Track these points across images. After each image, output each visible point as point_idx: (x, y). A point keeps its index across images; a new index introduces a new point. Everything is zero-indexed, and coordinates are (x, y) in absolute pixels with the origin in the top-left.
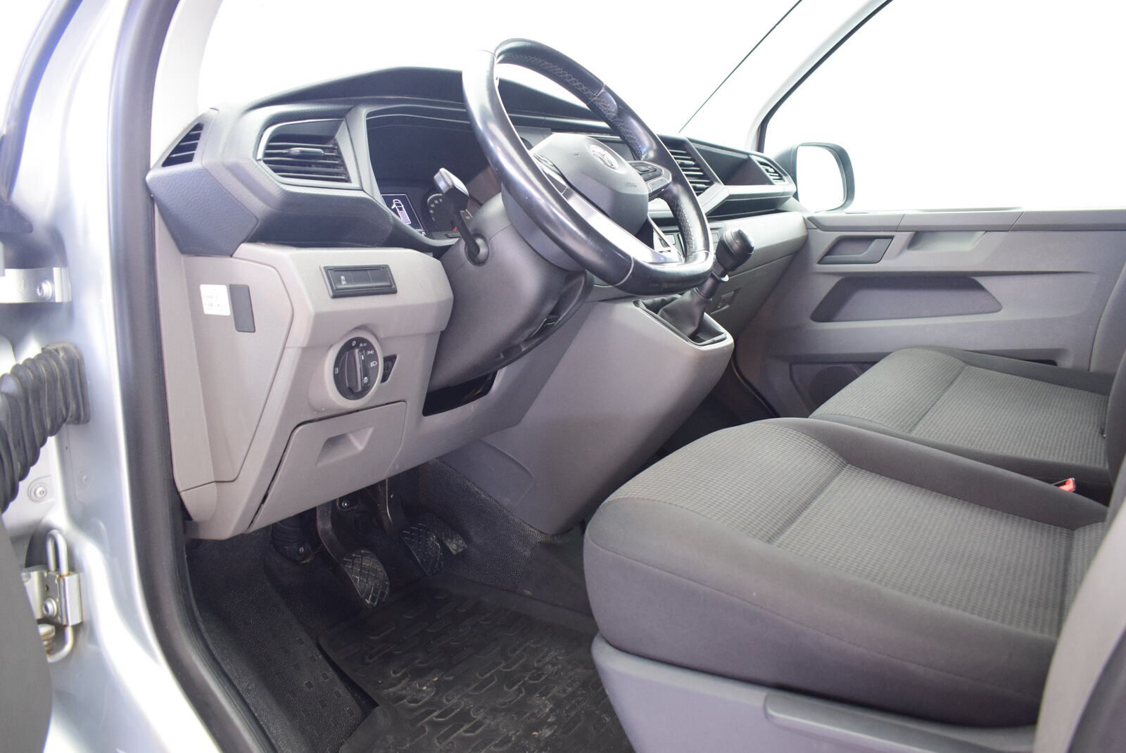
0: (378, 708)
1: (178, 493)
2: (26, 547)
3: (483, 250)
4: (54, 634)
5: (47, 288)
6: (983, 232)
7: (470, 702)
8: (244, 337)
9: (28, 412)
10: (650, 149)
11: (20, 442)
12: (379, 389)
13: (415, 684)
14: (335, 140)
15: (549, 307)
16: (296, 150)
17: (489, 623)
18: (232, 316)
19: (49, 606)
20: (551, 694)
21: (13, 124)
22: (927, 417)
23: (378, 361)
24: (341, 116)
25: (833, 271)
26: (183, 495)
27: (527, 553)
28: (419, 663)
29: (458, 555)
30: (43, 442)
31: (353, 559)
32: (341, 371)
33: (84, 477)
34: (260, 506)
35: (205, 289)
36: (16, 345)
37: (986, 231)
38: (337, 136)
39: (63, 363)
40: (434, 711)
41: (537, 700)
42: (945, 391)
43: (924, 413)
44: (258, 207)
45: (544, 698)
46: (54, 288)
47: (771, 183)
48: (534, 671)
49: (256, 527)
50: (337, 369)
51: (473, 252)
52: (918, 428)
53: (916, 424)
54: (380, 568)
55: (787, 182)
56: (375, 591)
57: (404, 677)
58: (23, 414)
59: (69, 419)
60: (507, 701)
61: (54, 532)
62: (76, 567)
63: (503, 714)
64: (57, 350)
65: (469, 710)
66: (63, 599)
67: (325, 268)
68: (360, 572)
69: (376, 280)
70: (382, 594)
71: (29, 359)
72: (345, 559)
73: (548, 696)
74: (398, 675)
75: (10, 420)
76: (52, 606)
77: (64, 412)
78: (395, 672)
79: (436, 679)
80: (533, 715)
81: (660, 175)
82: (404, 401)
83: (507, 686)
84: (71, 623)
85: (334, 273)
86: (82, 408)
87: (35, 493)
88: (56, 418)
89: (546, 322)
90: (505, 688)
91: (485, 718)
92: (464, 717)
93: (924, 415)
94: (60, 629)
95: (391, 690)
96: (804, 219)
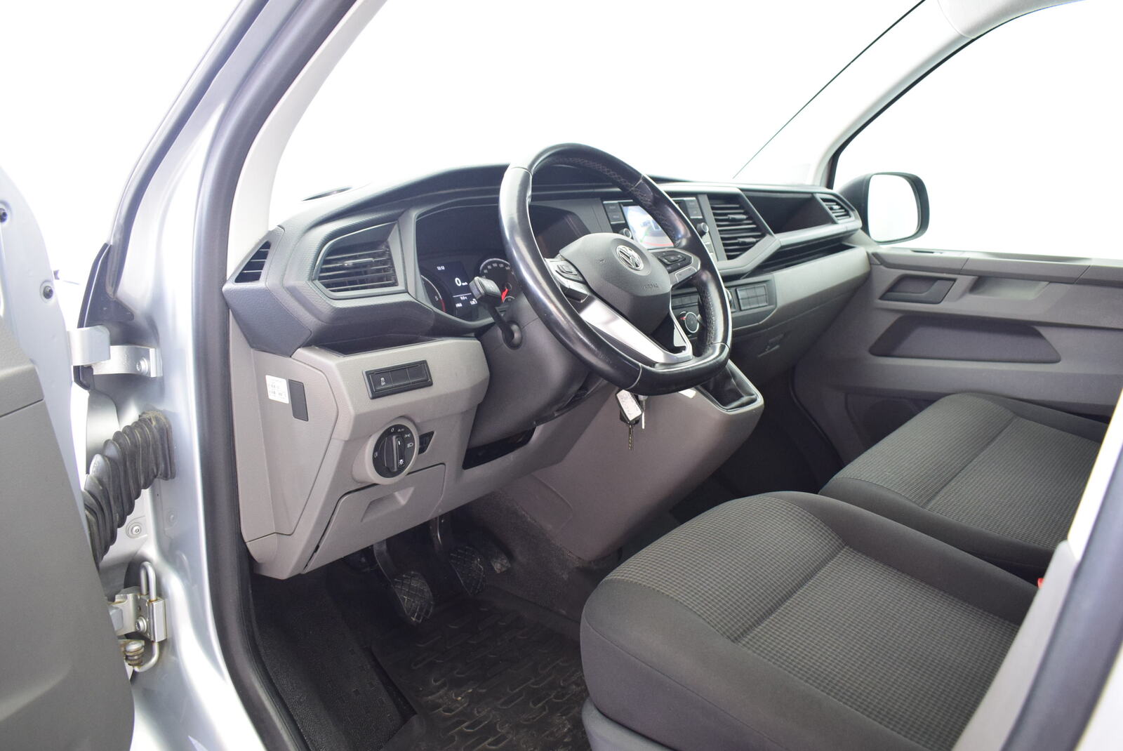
0: (415, 716)
1: (245, 543)
2: (125, 571)
3: (517, 335)
4: (143, 650)
5: (144, 366)
6: (1047, 283)
7: (498, 716)
8: (299, 423)
9: (125, 472)
10: (683, 237)
11: (118, 497)
12: (417, 459)
13: (452, 694)
14: (387, 243)
15: (575, 388)
16: (349, 263)
17: (525, 638)
18: (291, 404)
19: (141, 624)
20: (571, 714)
21: (118, 236)
22: (953, 483)
23: (414, 443)
24: (394, 219)
25: (893, 307)
26: (248, 544)
27: (565, 577)
28: (457, 673)
29: (502, 573)
30: (138, 495)
31: (403, 579)
32: (381, 454)
33: (172, 516)
34: (312, 555)
35: (270, 380)
36: (120, 410)
37: (1050, 282)
38: (389, 240)
39: (155, 431)
40: (464, 722)
41: (557, 719)
42: (982, 450)
43: (939, 488)
44: (311, 322)
45: (564, 718)
46: (150, 366)
47: (834, 222)
48: (559, 690)
49: (309, 569)
50: (377, 454)
51: (509, 335)
52: (938, 498)
53: (937, 493)
54: (426, 589)
55: (853, 218)
56: (421, 609)
57: (444, 685)
58: (122, 474)
59: (159, 475)
60: (531, 717)
61: (146, 563)
62: (163, 593)
63: (525, 730)
64: (150, 420)
65: (496, 724)
66: (152, 620)
67: (366, 372)
68: (408, 592)
69: (413, 376)
70: (427, 612)
71: (128, 426)
72: (396, 580)
73: (569, 716)
74: (437, 684)
75: (111, 480)
76: (143, 624)
77: (155, 471)
78: (435, 681)
79: (470, 691)
80: (552, 734)
81: (689, 263)
82: (443, 464)
83: (533, 702)
84: (157, 641)
85: (373, 377)
86: (169, 469)
87: (132, 531)
88: (148, 476)
89: (574, 397)
90: (531, 704)
91: (508, 733)
92: (490, 730)
93: (950, 481)
94: (149, 643)
95: (430, 697)
96: (868, 254)
